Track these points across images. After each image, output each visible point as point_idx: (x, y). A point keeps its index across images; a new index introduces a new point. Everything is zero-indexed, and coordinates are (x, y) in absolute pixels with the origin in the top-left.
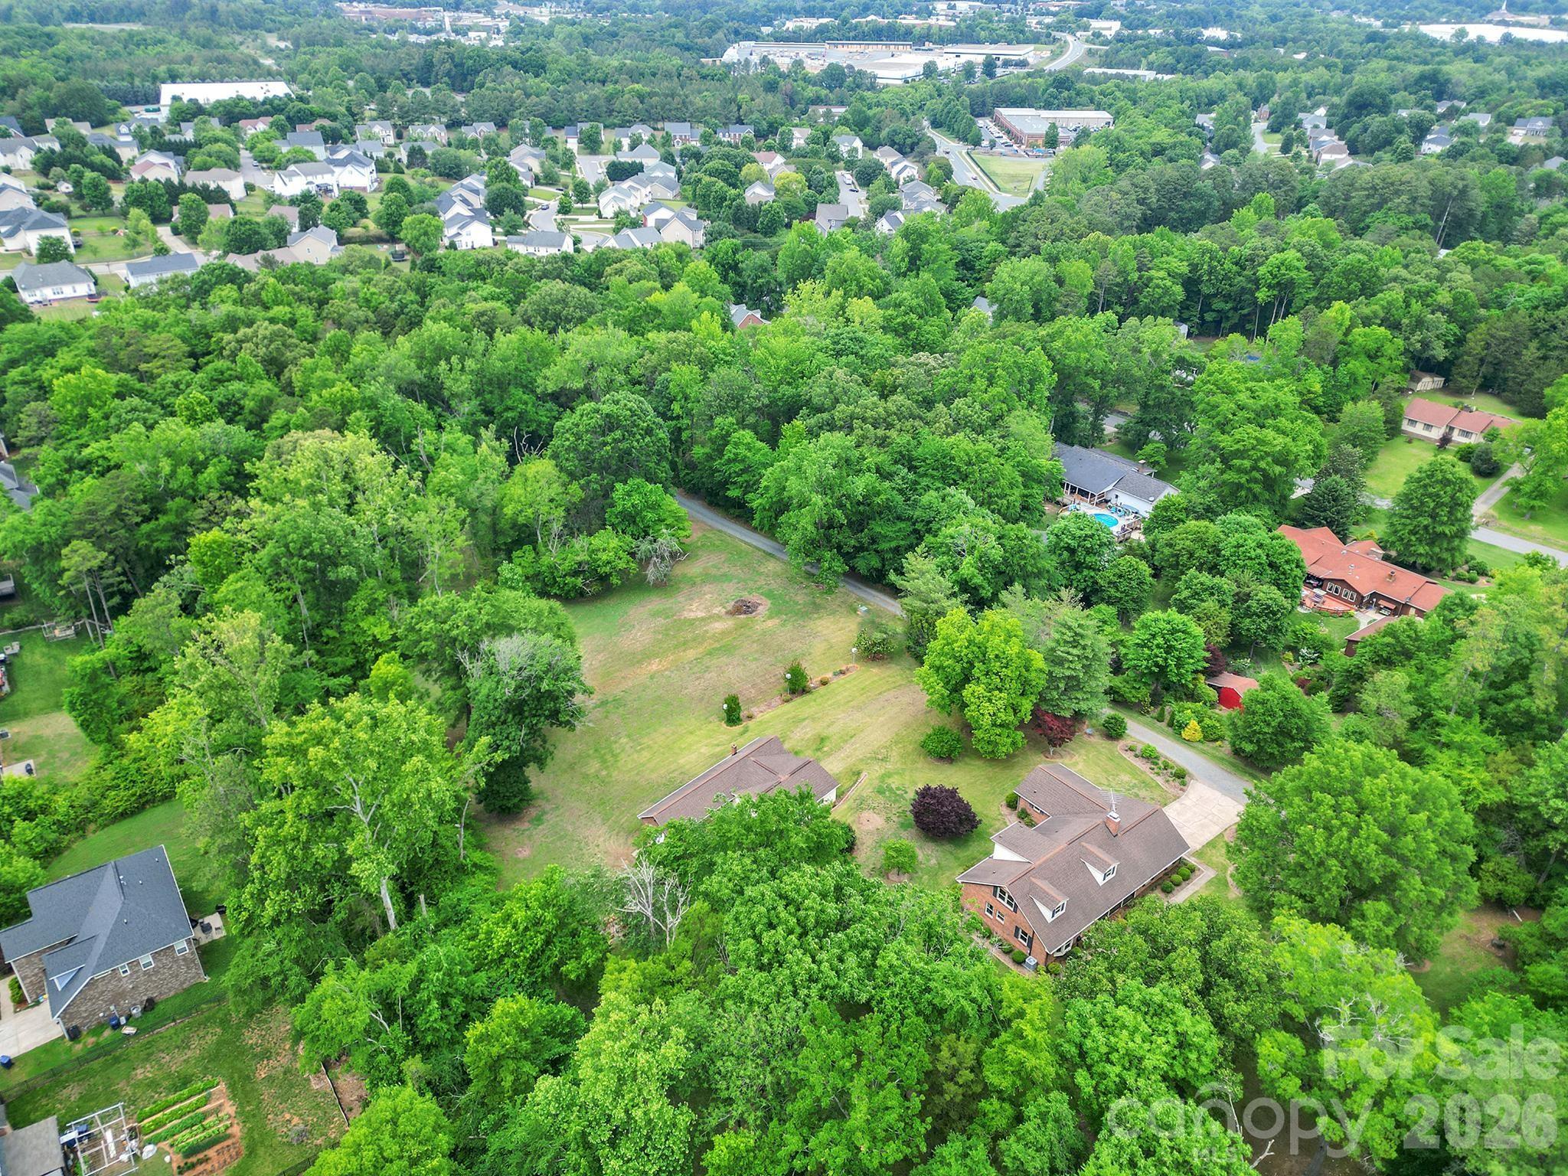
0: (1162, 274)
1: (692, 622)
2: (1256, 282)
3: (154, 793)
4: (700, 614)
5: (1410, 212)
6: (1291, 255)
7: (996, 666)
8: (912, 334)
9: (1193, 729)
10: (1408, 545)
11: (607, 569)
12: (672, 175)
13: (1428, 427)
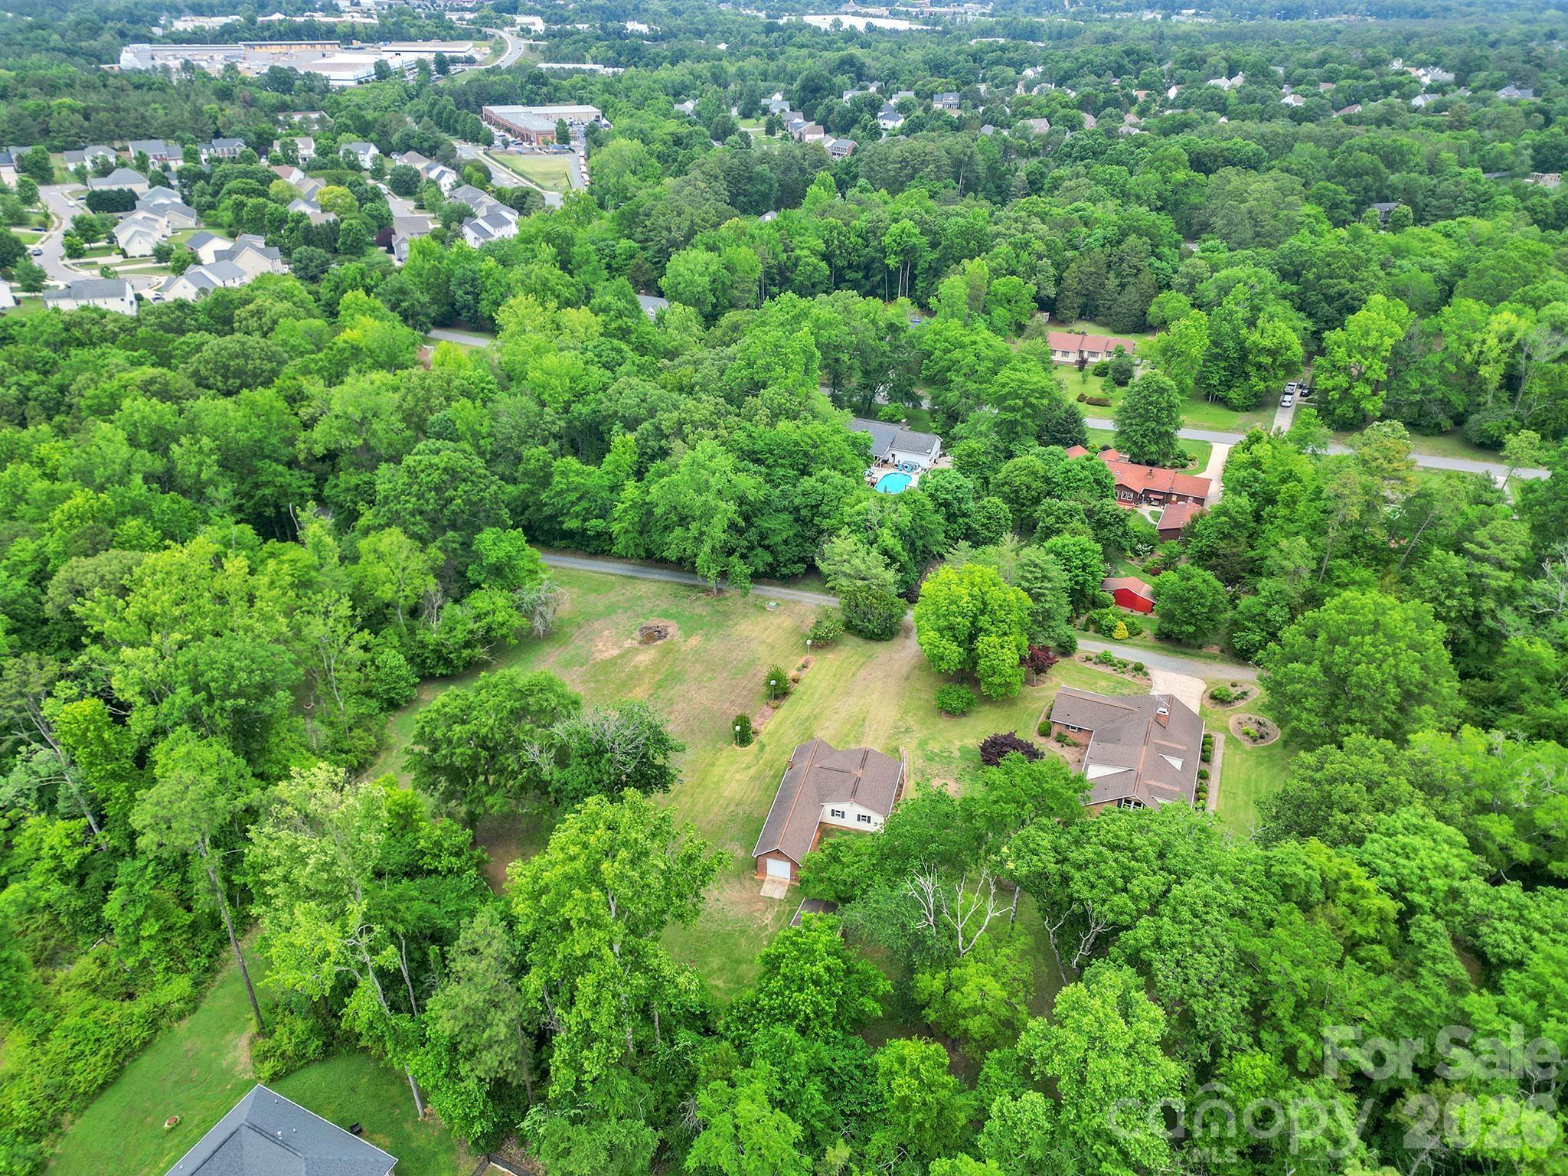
0: (806, 252)
1: (613, 661)
2: (883, 250)
3: (129, 1044)
4: (615, 652)
5: (938, 179)
6: (907, 224)
7: (1001, 614)
8: (633, 337)
9: (1121, 631)
10: (1142, 447)
11: (505, 631)
12: (179, 200)
13: (1065, 353)
